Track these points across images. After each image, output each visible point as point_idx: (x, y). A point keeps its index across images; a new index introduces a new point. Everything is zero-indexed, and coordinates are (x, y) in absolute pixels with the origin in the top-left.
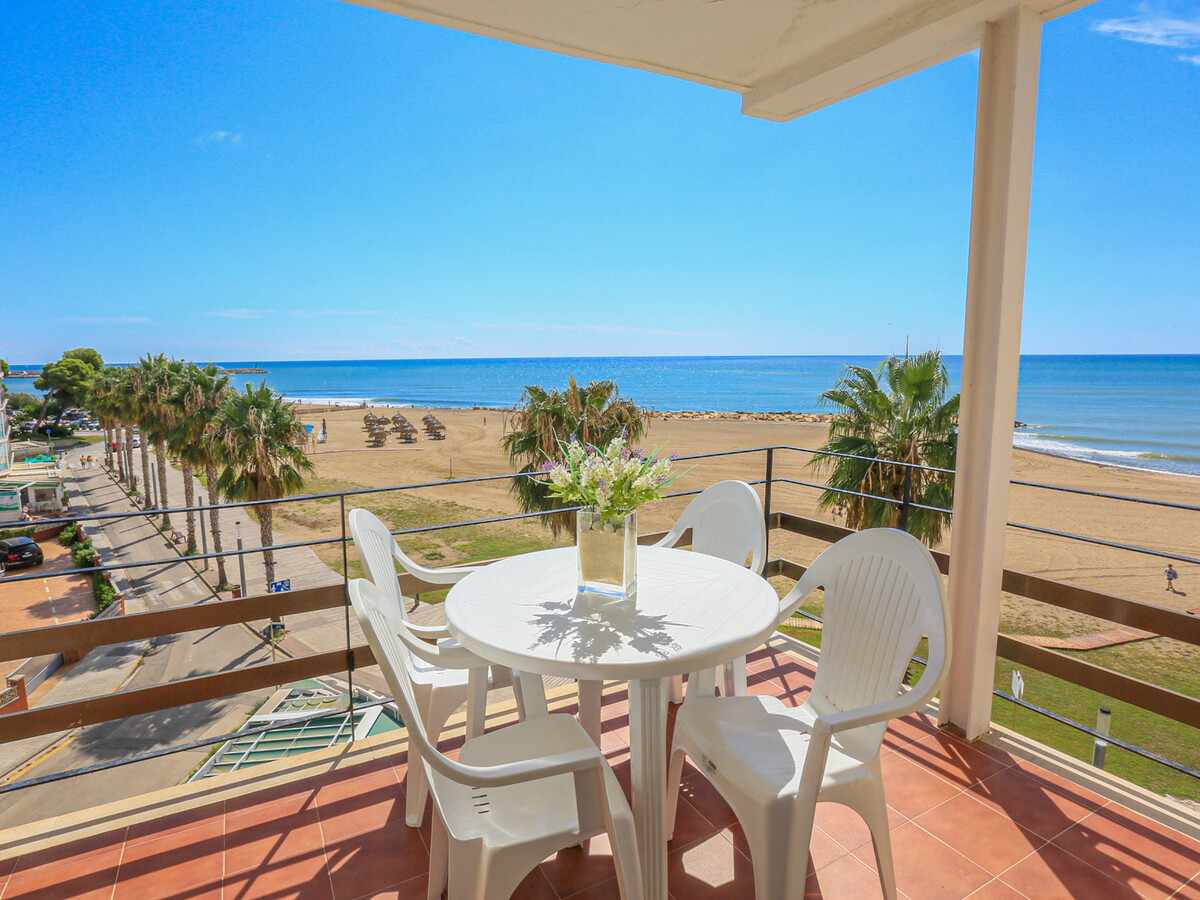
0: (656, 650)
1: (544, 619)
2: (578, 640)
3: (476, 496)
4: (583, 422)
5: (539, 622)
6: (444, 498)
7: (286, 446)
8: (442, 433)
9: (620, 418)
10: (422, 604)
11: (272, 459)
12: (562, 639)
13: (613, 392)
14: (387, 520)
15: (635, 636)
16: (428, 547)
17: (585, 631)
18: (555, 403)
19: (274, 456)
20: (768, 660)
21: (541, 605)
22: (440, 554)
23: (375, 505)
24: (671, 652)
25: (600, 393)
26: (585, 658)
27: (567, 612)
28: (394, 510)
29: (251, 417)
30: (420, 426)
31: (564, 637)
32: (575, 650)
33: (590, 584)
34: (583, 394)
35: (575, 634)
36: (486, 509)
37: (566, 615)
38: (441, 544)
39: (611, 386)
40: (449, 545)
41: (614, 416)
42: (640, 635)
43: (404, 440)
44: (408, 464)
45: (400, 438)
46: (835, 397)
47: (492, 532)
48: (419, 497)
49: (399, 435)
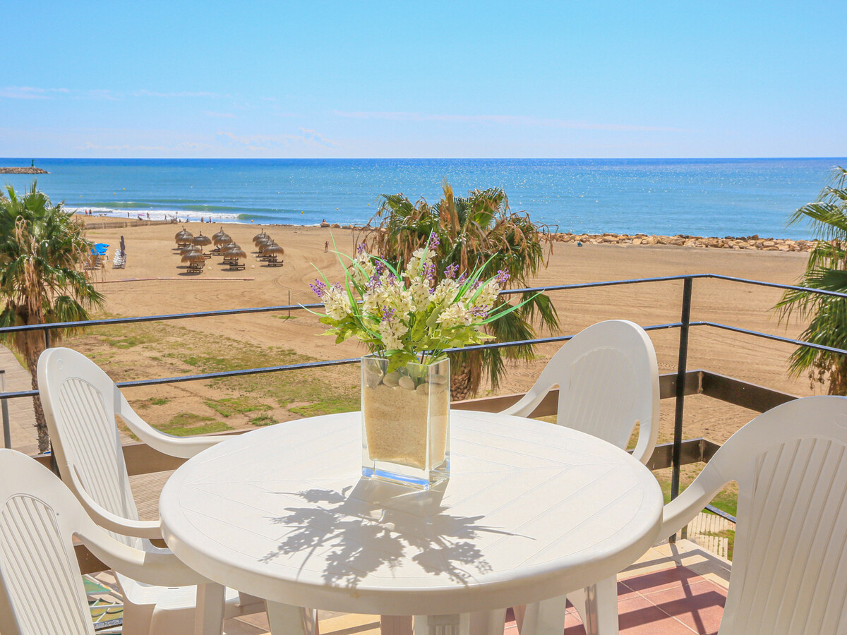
0: (451, 571)
1: (300, 515)
2: (339, 550)
4: (460, 244)
5: (290, 520)
6: (280, 344)
7: (65, 271)
8: (279, 258)
9: (511, 240)
11: (47, 288)
12: (315, 546)
13: (502, 206)
15: (425, 545)
16: (257, 408)
17: (354, 536)
18: (422, 218)
19: (51, 284)
20: (678, 584)
21: (301, 495)
24: (475, 576)
25: (485, 204)
26: (340, 578)
27: (336, 505)
28: (212, 358)
29: (18, 231)
30: (250, 249)
31: (319, 544)
32: (330, 566)
33: (382, 465)
34: (462, 207)
35: (337, 541)
37: (334, 511)
38: (273, 404)
39: (500, 197)
40: (284, 407)
41: (504, 238)
42: (434, 546)
43: (228, 267)
44: (232, 298)
45: (224, 263)
46: (818, 213)
47: (341, 391)
48: (247, 343)
49: (221, 259)
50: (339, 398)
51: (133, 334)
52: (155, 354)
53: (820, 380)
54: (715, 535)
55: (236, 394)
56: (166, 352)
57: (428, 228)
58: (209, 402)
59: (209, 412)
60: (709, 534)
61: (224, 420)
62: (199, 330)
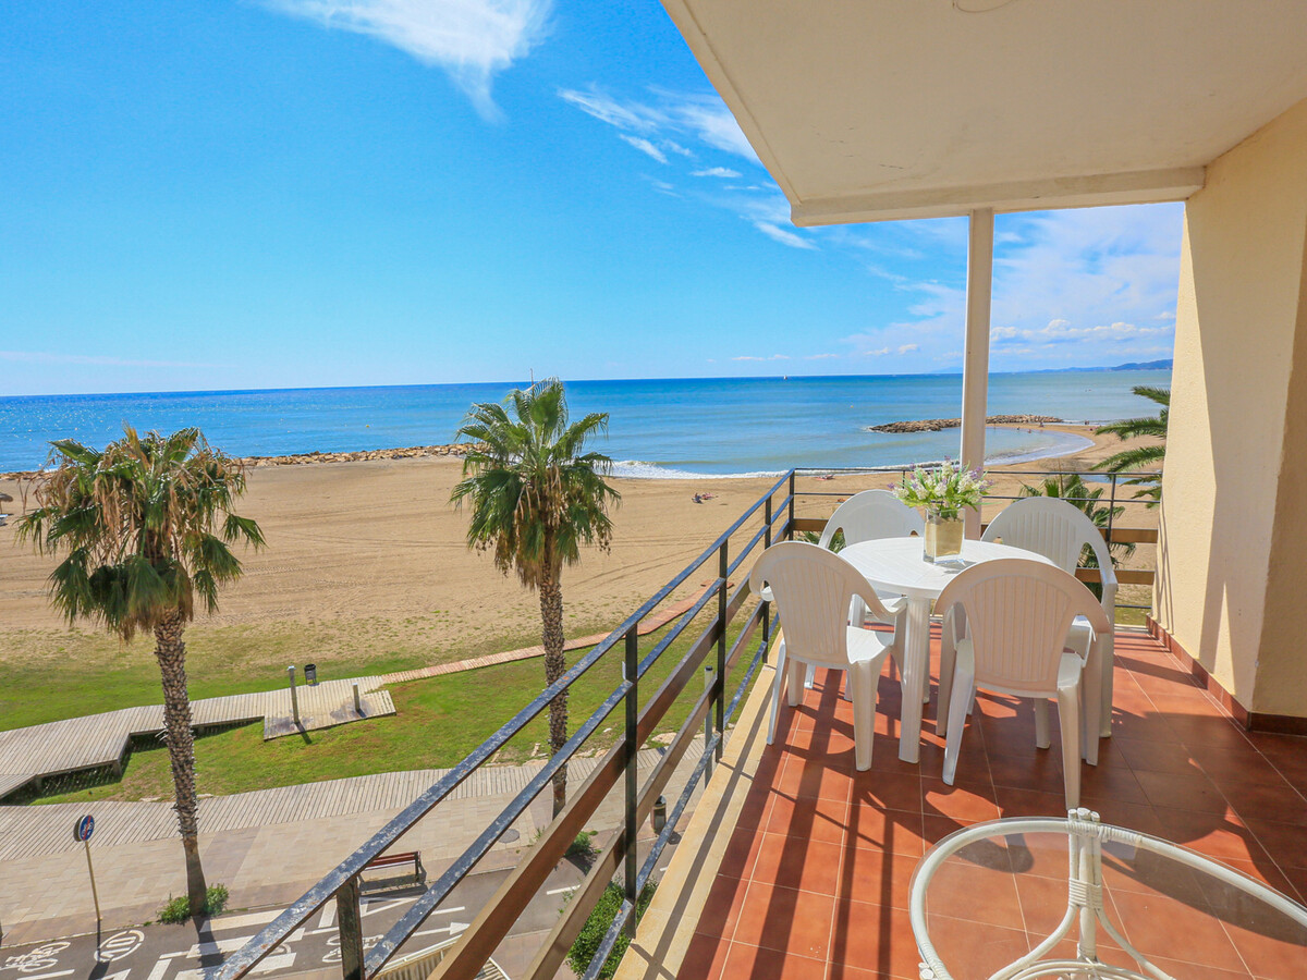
9: (213, 474)
13: (197, 442)
18: (117, 462)
25: (178, 446)
39: (196, 435)
41: (205, 473)
46: (473, 432)
53: (484, 548)
54: (377, 691)
57: (128, 471)
60: (372, 692)
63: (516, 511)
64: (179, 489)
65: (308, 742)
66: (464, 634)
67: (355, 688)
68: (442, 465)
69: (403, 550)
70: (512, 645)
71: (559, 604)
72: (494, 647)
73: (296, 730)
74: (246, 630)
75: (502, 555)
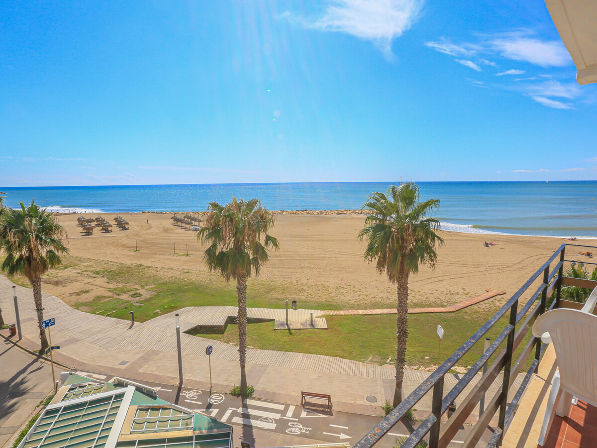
3: (153, 260)
6: (135, 262)
7: (50, 239)
8: (127, 226)
9: (262, 218)
10: (136, 323)
11: (39, 246)
14: (103, 277)
16: (132, 290)
18: (228, 211)
19: (41, 245)
22: (139, 294)
23: (94, 269)
25: (251, 205)
28: (106, 271)
29: (26, 223)
30: (113, 223)
36: (161, 267)
38: (139, 288)
39: (257, 202)
40: (144, 288)
41: (259, 217)
43: (104, 231)
44: (109, 244)
45: (102, 230)
46: (370, 205)
47: (167, 279)
48: (120, 263)
49: (101, 228)
50: (166, 282)
51: (66, 263)
52: (78, 271)
53: (371, 261)
54: (320, 317)
55: (121, 285)
56: (84, 270)
57: (232, 215)
58: (109, 290)
59: (110, 294)
60: (318, 317)
61: (118, 297)
62: (97, 259)
63: (388, 245)
64: (249, 223)
65: (291, 334)
66: (361, 298)
67: (312, 314)
68: (358, 219)
69: (338, 256)
70: (383, 306)
71: (407, 292)
72: (375, 306)
73: (287, 328)
74: (272, 282)
75: (380, 265)
